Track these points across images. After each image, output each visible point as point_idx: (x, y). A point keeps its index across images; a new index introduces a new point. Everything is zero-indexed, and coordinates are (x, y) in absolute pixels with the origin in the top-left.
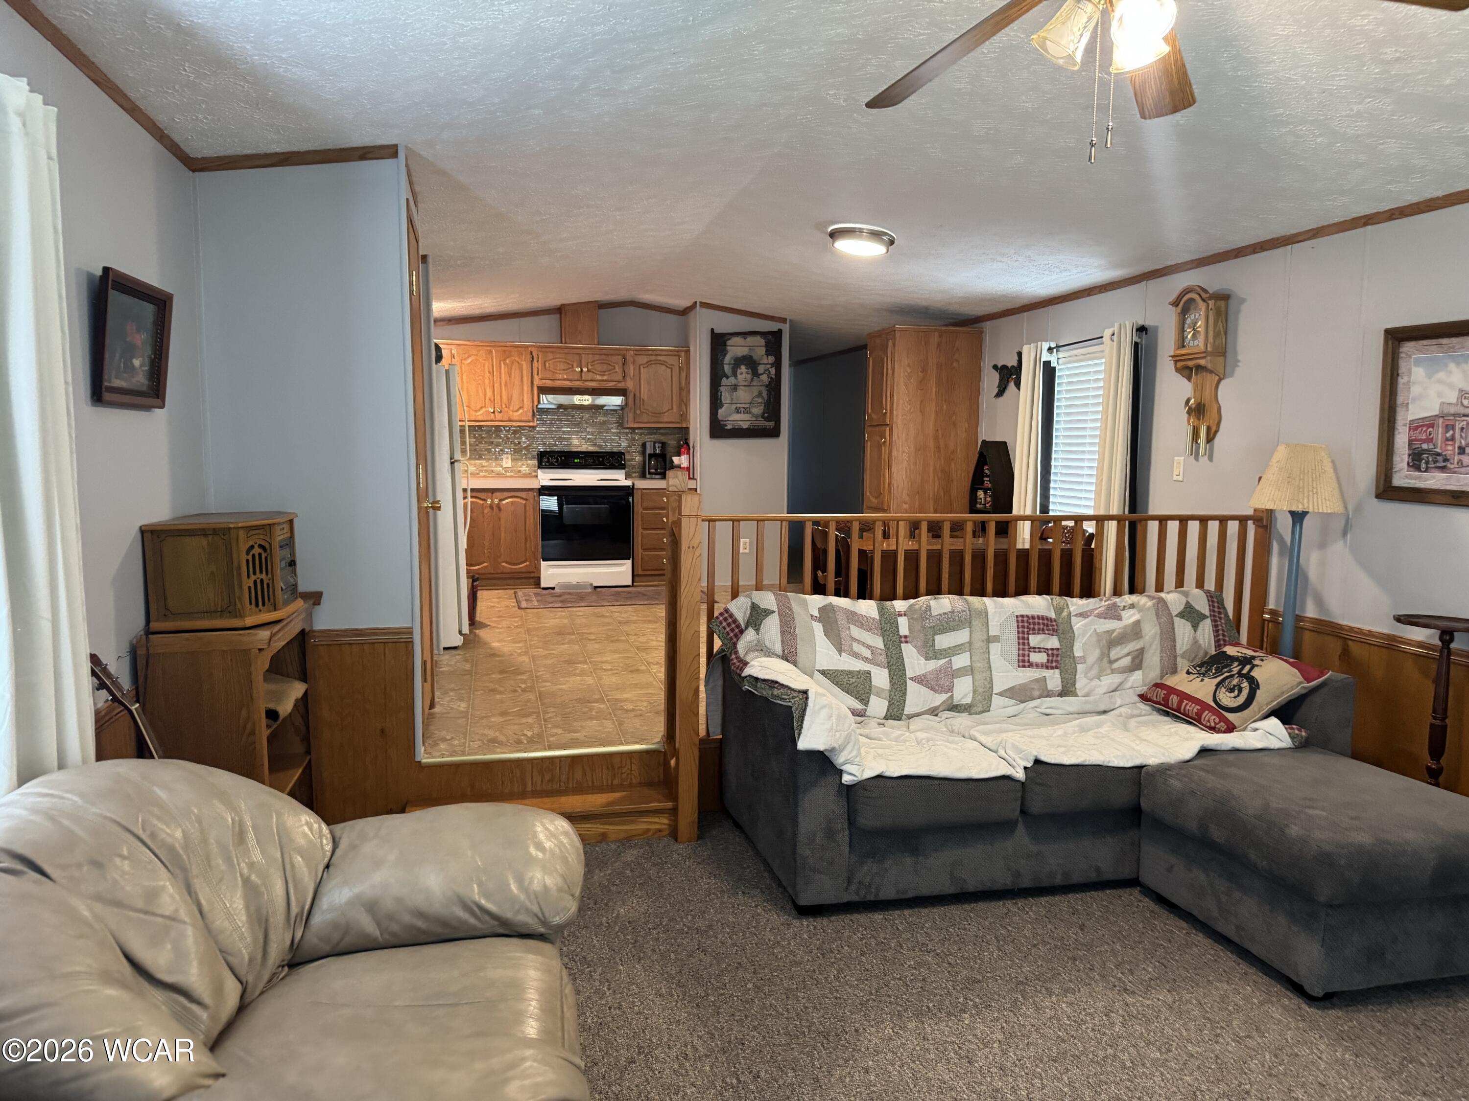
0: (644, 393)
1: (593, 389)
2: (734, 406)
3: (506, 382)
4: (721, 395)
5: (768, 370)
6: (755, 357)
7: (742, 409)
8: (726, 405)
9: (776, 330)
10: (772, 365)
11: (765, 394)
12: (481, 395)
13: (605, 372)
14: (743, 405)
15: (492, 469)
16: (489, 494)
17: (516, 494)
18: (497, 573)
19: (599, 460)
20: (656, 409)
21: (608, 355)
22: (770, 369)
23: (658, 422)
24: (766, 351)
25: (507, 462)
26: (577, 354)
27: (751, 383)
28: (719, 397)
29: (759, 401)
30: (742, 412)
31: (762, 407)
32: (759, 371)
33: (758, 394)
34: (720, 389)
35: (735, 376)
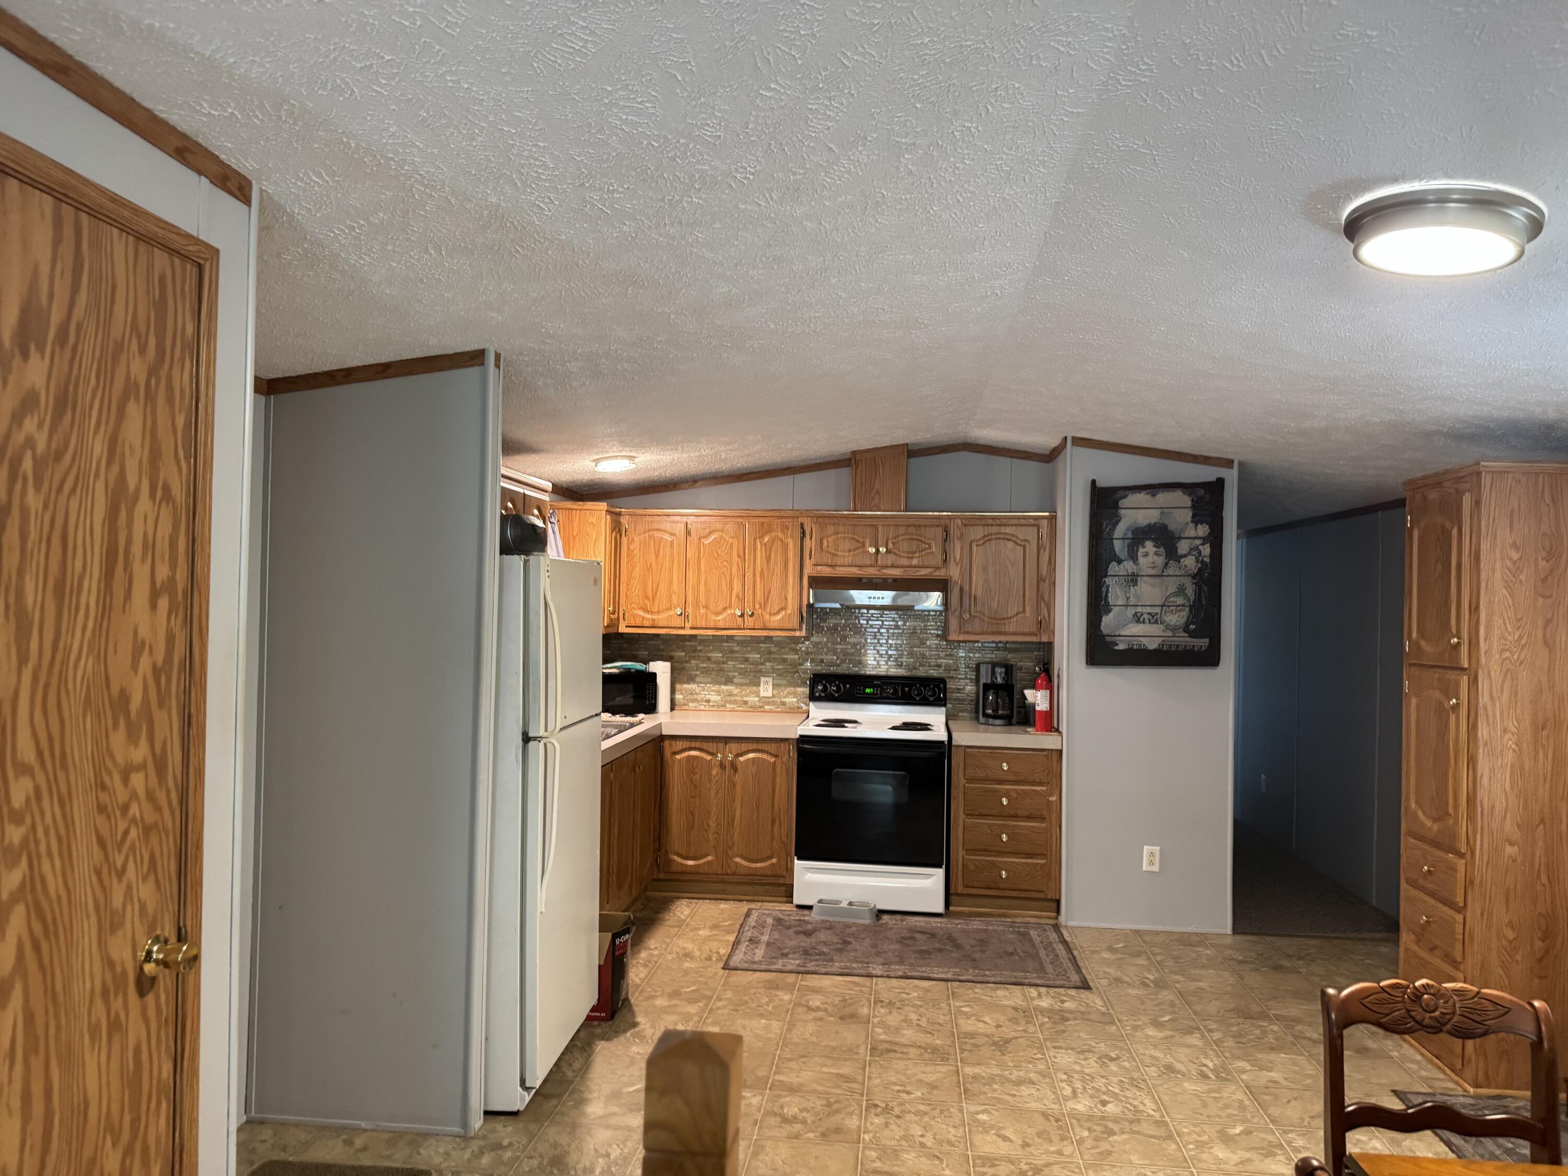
0: (978, 585)
1: (895, 580)
2: (1130, 612)
3: (762, 570)
4: (1107, 591)
5: (1197, 548)
6: (1172, 527)
7: (1146, 616)
8: (1116, 610)
9: (1213, 479)
10: (1205, 540)
11: (1190, 590)
12: (725, 588)
13: (914, 552)
14: (1149, 610)
15: (745, 699)
16: (721, 745)
17: (760, 746)
18: (727, 874)
19: (903, 690)
20: (996, 611)
21: (920, 526)
22: (1201, 547)
23: (999, 633)
24: (1193, 517)
25: (766, 689)
26: (871, 526)
27: (1163, 571)
28: (1104, 595)
29: (1178, 603)
30: (1147, 621)
31: (1185, 613)
32: (1179, 550)
33: (1177, 590)
34: (1105, 581)
35: (1133, 559)
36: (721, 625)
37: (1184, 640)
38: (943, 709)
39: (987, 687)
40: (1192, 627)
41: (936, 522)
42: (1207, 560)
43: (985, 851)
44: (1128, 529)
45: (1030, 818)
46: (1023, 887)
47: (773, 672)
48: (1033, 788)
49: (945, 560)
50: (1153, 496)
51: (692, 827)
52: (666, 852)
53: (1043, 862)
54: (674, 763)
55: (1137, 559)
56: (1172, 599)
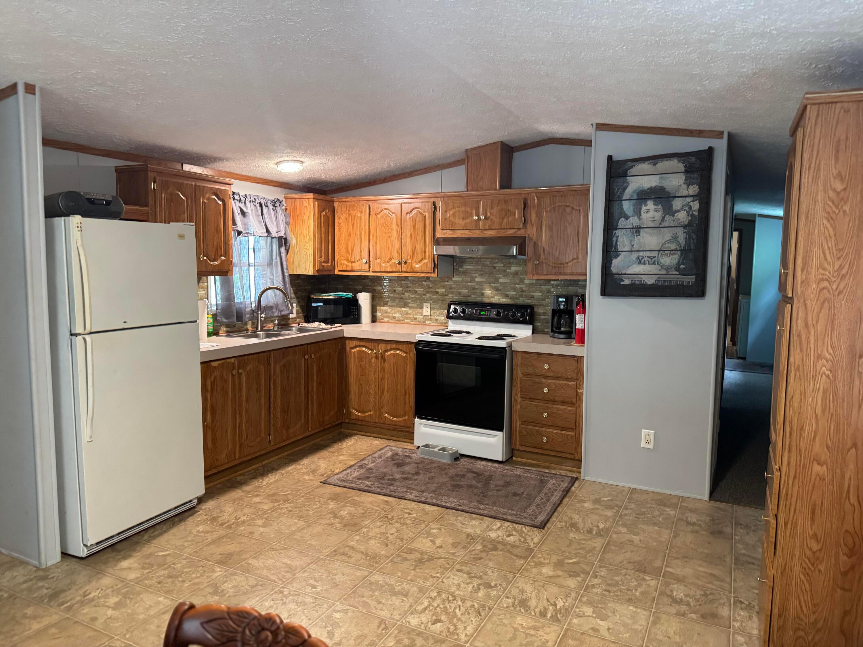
0: (545, 241)
2: (635, 255)
3: (411, 234)
4: (617, 241)
6: (669, 189)
7: (646, 259)
8: (623, 254)
11: (681, 238)
12: (390, 246)
13: (504, 219)
14: (648, 254)
15: (415, 316)
16: (376, 344)
17: (398, 346)
18: (380, 423)
19: (504, 313)
20: (558, 259)
21: (507, 199)
22: (691, 204)
23: (560, 274)
25: (427, 310)
26: (475, 201)
27: (661, 224)
28: (614, 243)
29: (672, 248)
30: (647, 262)
31: (677, 256)
32: (674, 207)
33: (671, 238)
34: (615, 233)
35: (637, 215)
36: (389, 269)
37: (676, 277)
38: (531, 326)
39: (554, 312)
40: (682, 266)
41: (518, 195)
42: (696, 213)
43: (533, 423)
44: (634, 192)
45: (564, 403)
46: (559, 449)
47: (431, 300)
48: (566, 382)
49: (525, 223)
50: (655, 165)
51: (362, 393)
52: (348, 407)
53: (573, 434)
54: (351, 354)
55: (641, 215)
56: (667, 245)
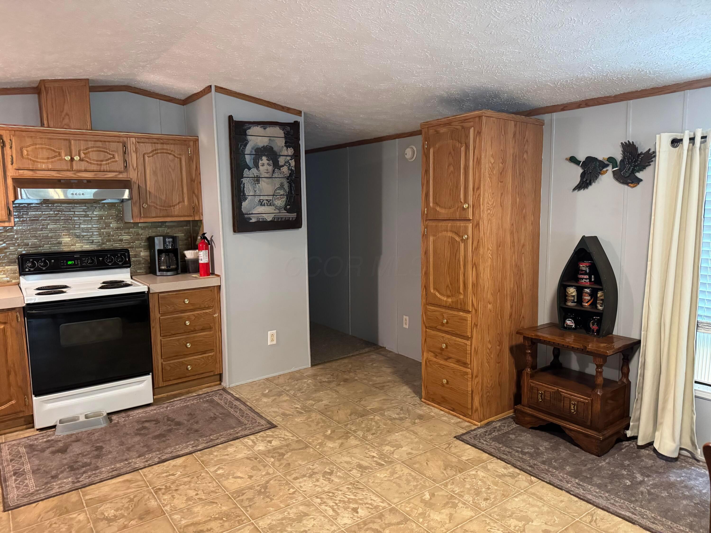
0: (150, 185)
2: (257, 199)
4: (244, 187)
5: (288, 162)
6: (275, 149)
7: (265, 202)
8: (249, 198)
9: (292, 121)
10: (292, 157)
11: (286, 186)
13: (102, 161)
14: (266, 198)
19: (98, 260)
20: (165, 201)
21: (105, 141)
22: (290, 161)
23: (168, 216)
24: (285, 143)
26: (64, 139)
27: (272, 175)
28: (242, 189)
29: (281, 193)
30: (266, 204)
31: (284, 199)
32: (280, 163)
33: (280, 186)
34: (242, 181)
35: (256, 167)
37: (285, 215)
38: (129, 269)
39: (160, 252)
40: (288, 207)
41: (116, 139)
42: (293, 168)
43: (177, 356)
44: (252, 149)
45: (203, 330)
46: (201, 372)
48: (204, 311)
49: (126, 167)
50: (265, 129)
53: (212, 354)
55: (259, 168)
56: (278, 191)
